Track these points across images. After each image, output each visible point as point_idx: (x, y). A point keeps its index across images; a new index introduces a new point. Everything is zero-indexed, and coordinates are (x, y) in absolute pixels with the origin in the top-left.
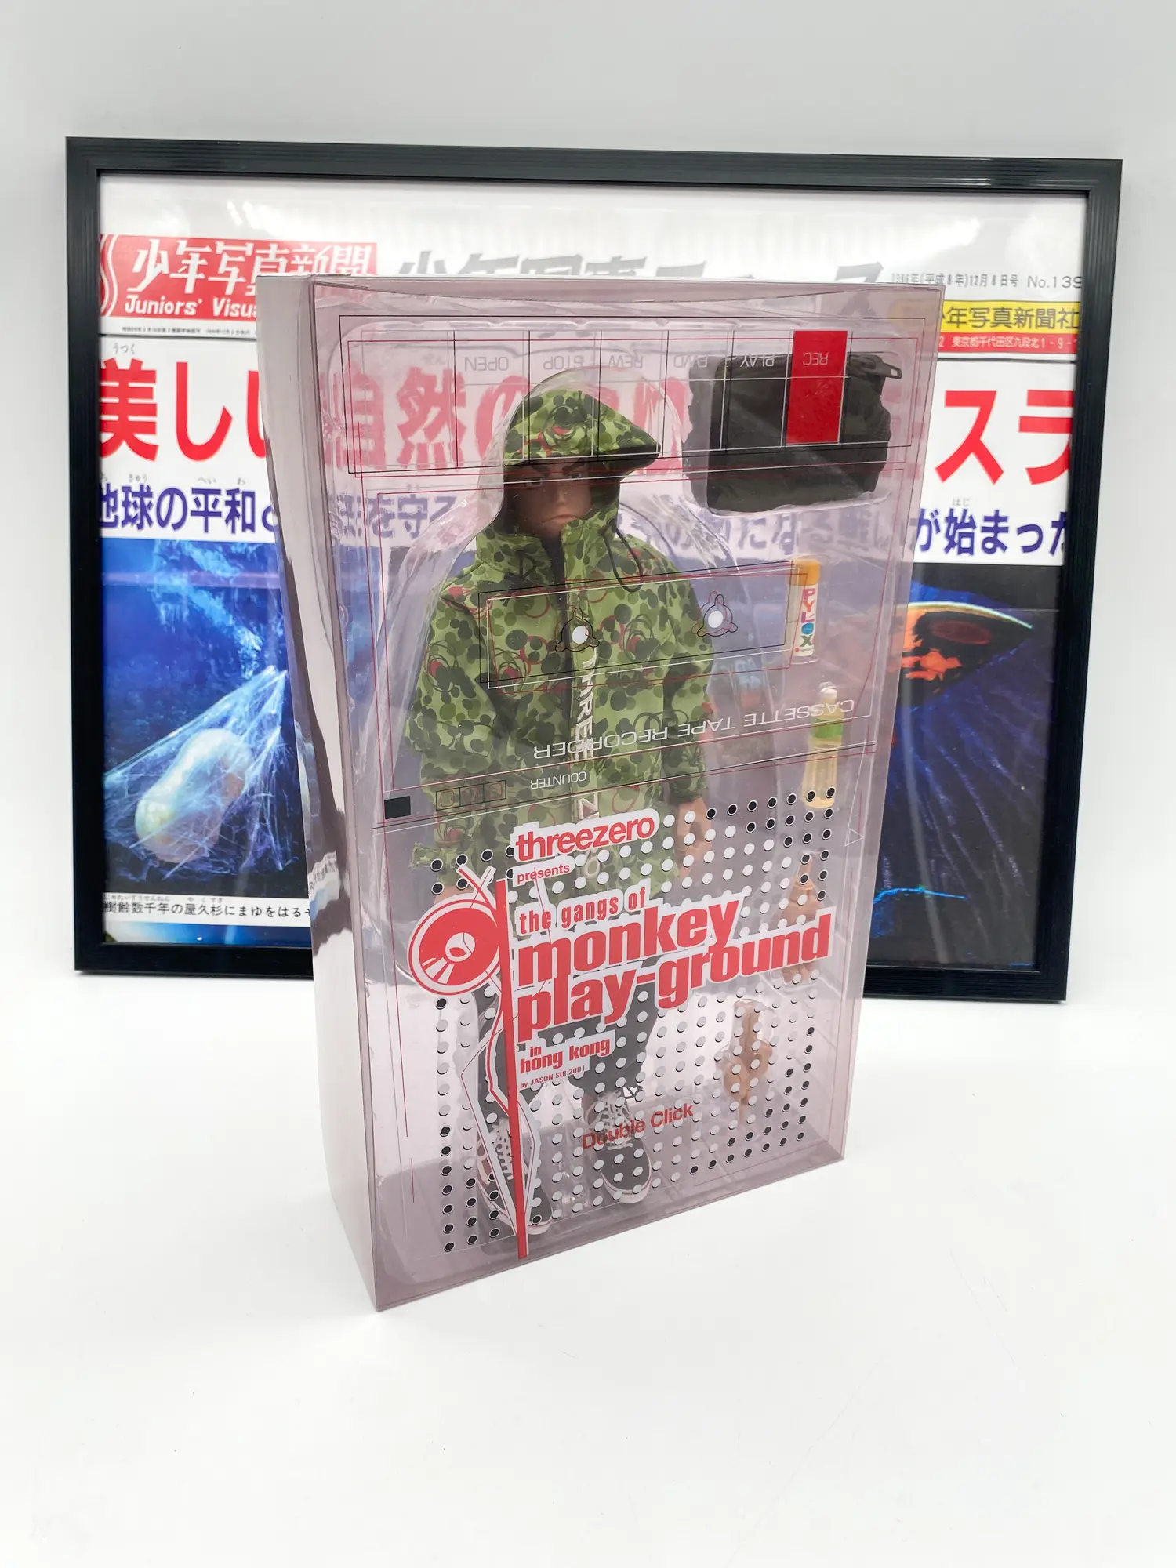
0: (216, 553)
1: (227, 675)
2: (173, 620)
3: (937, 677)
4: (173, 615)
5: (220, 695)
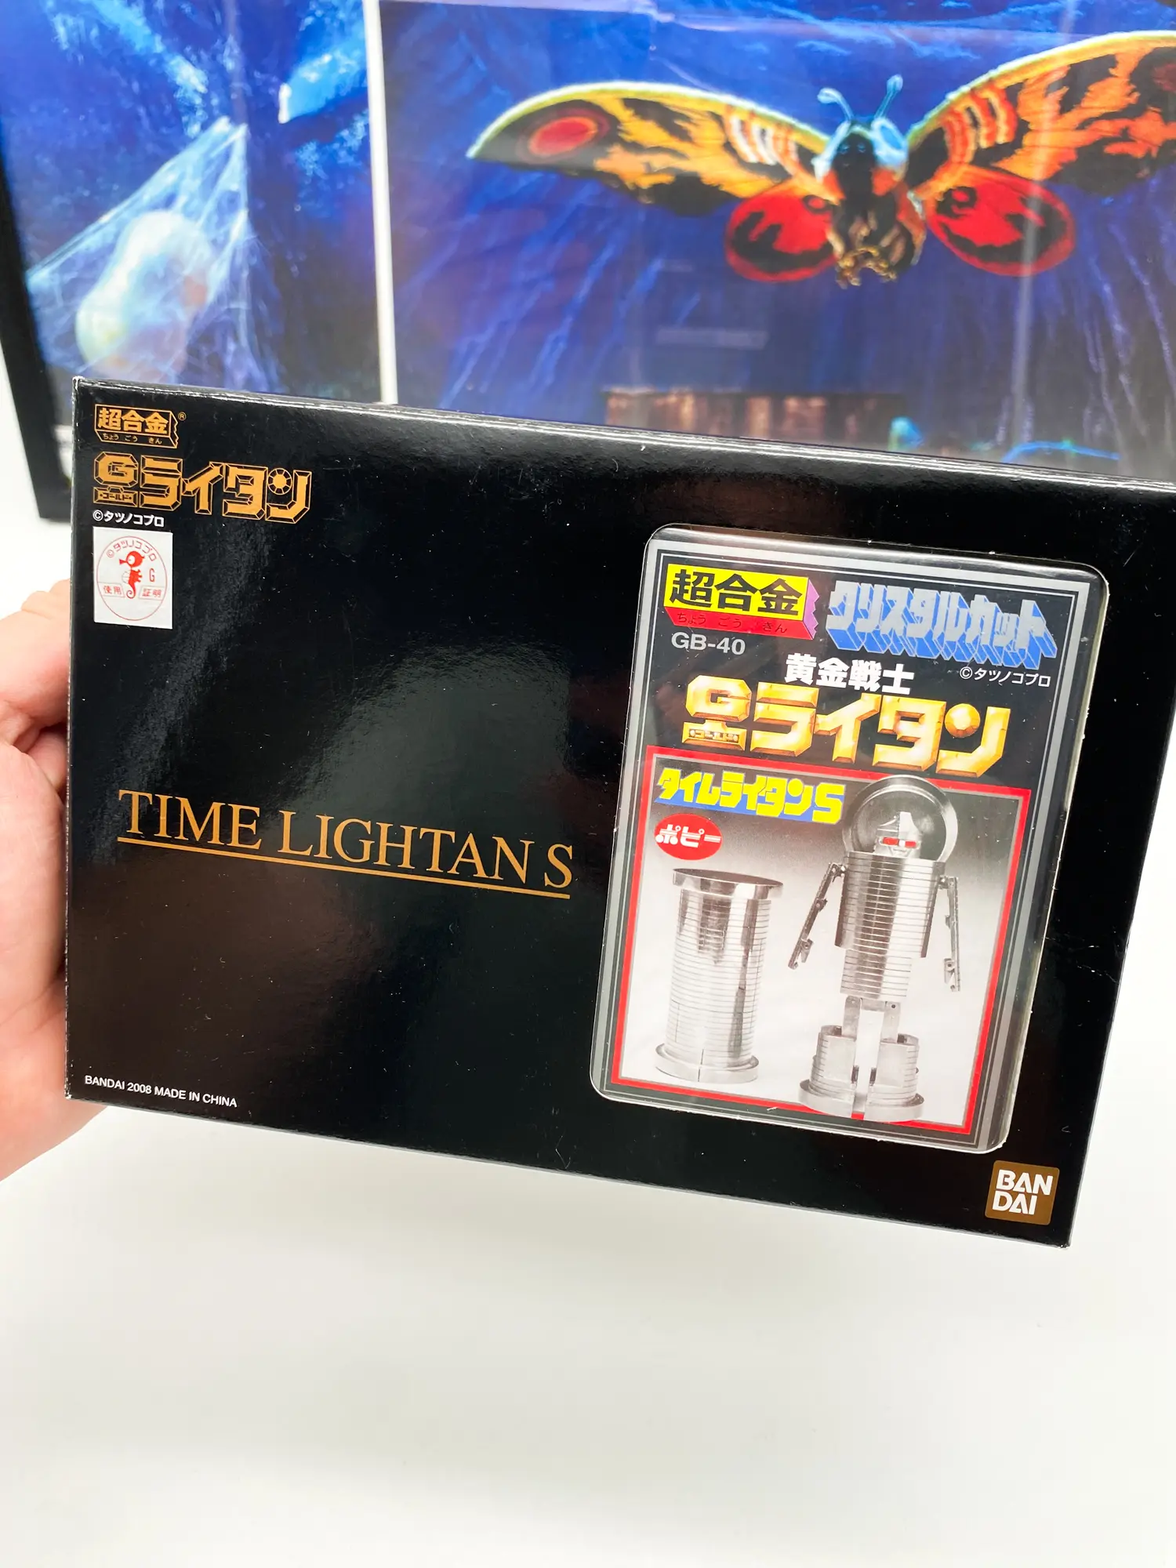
1: (164, 130)
2: (77, 42)
3: (1149, 153)
4: (75, 34)
5: (157, 162)
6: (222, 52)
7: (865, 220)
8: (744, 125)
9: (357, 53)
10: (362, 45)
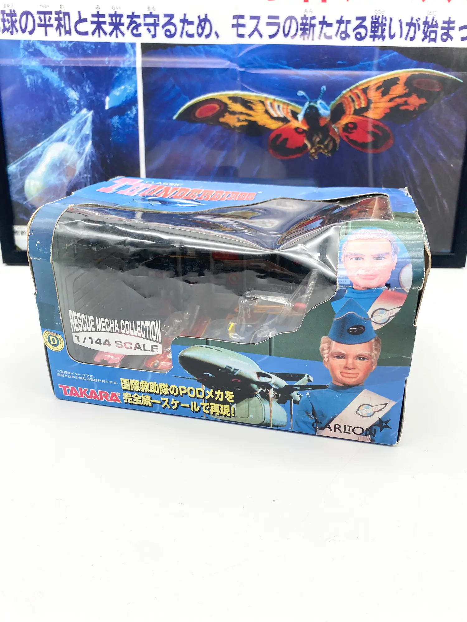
0: (52, 47)
1: (63, 113)
3: (415, 108)
5: (59, 125)
6: (86, 87)
7: (318, 135)
8: (271, 104)
9: (133, 85)
10: (136, 82)
